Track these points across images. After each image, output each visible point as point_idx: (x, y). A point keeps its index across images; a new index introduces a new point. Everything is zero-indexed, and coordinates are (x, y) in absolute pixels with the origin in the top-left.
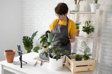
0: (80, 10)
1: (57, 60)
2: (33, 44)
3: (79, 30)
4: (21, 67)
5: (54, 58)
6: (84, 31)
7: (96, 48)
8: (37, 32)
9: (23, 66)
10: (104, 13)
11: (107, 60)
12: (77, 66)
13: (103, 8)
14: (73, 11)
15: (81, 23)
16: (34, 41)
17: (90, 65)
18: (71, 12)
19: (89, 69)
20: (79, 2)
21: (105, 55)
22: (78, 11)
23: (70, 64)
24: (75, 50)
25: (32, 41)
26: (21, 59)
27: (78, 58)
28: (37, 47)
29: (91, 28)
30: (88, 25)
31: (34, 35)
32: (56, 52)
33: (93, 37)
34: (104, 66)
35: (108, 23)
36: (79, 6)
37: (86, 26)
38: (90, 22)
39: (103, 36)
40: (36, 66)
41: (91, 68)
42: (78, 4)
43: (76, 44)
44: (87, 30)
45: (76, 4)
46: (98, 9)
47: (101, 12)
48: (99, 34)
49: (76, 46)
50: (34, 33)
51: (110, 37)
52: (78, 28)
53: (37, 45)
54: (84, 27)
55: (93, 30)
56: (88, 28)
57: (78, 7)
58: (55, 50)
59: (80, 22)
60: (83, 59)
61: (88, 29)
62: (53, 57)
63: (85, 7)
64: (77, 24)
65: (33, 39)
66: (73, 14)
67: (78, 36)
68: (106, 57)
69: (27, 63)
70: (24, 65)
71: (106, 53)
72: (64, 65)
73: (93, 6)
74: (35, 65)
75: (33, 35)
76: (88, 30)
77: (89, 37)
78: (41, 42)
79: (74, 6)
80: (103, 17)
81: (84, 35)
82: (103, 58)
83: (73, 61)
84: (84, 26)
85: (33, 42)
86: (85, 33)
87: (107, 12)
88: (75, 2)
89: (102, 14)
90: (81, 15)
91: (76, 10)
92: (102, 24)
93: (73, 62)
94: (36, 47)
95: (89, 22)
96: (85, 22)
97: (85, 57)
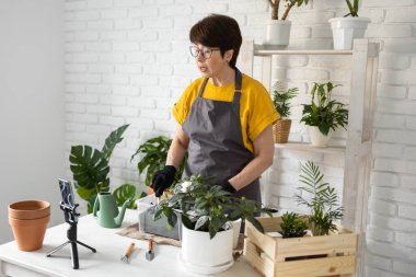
0: (292, 42)
1: (212, 236)
2: (108, 176)
3: (290, 117)
4: (77, 266)
5: (199, 229)
6: (308, 121)
7: (356, 188)
8: (126, 127)
9: (81, 263)
10: (382, 54)
11: (397, 234)
12: (287, 259)
13: (378, 32)
14: (266, 46)
15: (295, 89)
16: (111, 162)
17: (338, 255)
18: (256, 48)
19: (332, 270)
20: (288, 11)
21: (393, 213)
22: (283, 47)
23: (259, 251)
24: (273, 196)
25: (104, 162)
26: (72, 234)
27: (291, 228)
28: (126, 186)
29: (334, 108)
30: (324, 99)
31: (115, 138)
32: (207, 206)
33: (344, 143)
34: (388, 258)
35: (401, 92)
36: (289, 25)
37: (317, 104)
38: (330, 86)
39: (380, 142)
40: (132, 261)
41: (342, 266)
42: (284, 19)
43: (279, 172)
44: (320, 119)
45: (276, 17)
46: (362, 37)
47: (374, 50)
48: (367, 135)
49: (277, 182)
50: (113, 134)
51: (408, 145)
52: (283, 110)
53: (126, 180)
54: (307, 108)
55: (342, 116)
56: (324, 110)
57: (285, 29)
58: (204, 199)
59: (290, 86)
60: (309, 232)
61: (323, 115)
62: (197, 227)
63: (311, 30)
64: (282, 97)
65: (109, 156)
66: (264, 55)
67: (284, 140)
68: (393, 223)
69: (94, 251)
70: (87, 258)
71: (393, 206)
72: (236, 256)
73: (340, 27)
74: (127, 256)
75: (107, 141)
76: (324, 118)
77: (328, 147)
78: (141, 167)
79: (269, 27)
80: (381, 68)
81: (309, 138)
82: (382, 225)
83: (274, 238)
84: (310, 103)
85: (108, 169)
86: (314, 130)
87: (397, 51)
88: (271, 9)
89: (377, 55)
90: (295, 62)
91: (276, 42)
92: (378, 94)
93: (274, 242)
94: (120, 188)
95: (325, 88)
96: (311, 87)
97: (316, 224)
